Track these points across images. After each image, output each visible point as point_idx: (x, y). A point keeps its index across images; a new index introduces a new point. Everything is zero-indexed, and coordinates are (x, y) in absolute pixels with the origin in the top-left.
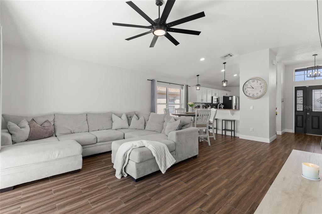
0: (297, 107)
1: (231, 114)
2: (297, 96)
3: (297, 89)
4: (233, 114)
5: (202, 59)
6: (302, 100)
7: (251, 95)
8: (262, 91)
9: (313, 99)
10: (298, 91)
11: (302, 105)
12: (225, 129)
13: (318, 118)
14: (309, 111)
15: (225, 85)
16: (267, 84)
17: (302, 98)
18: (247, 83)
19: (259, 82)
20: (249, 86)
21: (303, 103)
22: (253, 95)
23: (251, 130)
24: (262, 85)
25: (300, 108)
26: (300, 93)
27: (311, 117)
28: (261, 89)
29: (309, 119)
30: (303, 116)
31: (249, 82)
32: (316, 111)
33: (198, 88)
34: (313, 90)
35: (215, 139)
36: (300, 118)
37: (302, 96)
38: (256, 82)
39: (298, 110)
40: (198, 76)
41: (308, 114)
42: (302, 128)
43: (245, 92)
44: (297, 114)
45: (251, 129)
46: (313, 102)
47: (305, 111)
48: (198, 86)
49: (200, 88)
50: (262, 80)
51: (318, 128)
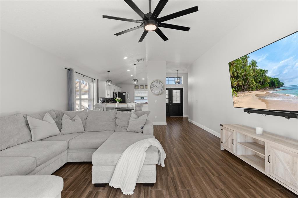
8: (162, 90)
9: (173, 96)
11: (168, 99)
13: (175, 107)
15: (135, 82)
20: (154, 86)
22: (157, 92)
24: (163, 85)
30: (169, 106)
31: (155, 83)
32: (174, 103)
33: (109, 83)
34: (173, 91)
37: (168, 93)
38: (159, 83)
40: (109, 71)
41: (171, 104)
42: (168, 113)
43: (152, 90)
45: (155, 117)
48: (109, 81)
50: (162, 82)
51: (175, 113)
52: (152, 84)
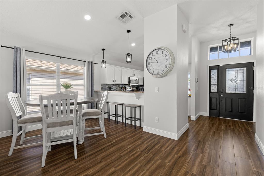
0: (212, 88)
1: (137, 98)
2: (212, 76)
3: (211, 68)
4: (139, 98)
5: (88, 18)
6: (216, 81)
7: (155, 72)
8: (168, 66)
9: (227, 80)
10: (212, 70)
11: (216, 86)
12: (131, 117)
13: (232, 99)
14: (222, 92)
15: (129, 59)
16: (174, 56)
17: (216, 78)
18: (151, 56)
19: (165, 53)
20: (153, 60)
21: (217, 83)
22: (158, 72)
23: (156, 121)
24: (168, 57)
25: (214, 89)
26: (214, 73)
27: (224, 99)
28: (167, 63)
29: (223, 101)
30: (217, 98)
31: (153, 54)
32: (229, 92)
33: (104, 65)
34: (227, 70)
35: (105, 136)
36: (214, 100)
37: (216, 76)
38: (161, 53)
39: (212, 91)
40: (103, 50)
41: (222, 95)
42: (216, 111)
43: (149, 68)
44: (212, 95)
45: (156, 119)
46: (227, 82)
47: (219, 93)
48: (104, 62)
49: (106, 65)
50: (168, 49)
51: (232, 111)
52: (150, 57)
